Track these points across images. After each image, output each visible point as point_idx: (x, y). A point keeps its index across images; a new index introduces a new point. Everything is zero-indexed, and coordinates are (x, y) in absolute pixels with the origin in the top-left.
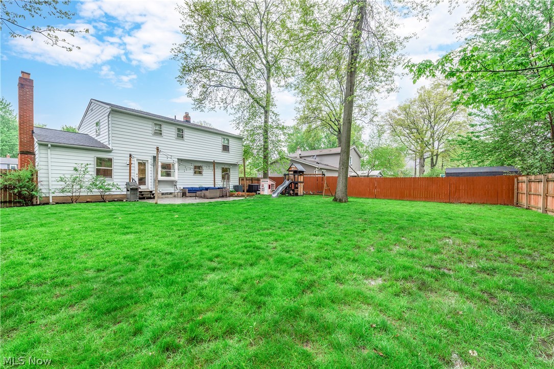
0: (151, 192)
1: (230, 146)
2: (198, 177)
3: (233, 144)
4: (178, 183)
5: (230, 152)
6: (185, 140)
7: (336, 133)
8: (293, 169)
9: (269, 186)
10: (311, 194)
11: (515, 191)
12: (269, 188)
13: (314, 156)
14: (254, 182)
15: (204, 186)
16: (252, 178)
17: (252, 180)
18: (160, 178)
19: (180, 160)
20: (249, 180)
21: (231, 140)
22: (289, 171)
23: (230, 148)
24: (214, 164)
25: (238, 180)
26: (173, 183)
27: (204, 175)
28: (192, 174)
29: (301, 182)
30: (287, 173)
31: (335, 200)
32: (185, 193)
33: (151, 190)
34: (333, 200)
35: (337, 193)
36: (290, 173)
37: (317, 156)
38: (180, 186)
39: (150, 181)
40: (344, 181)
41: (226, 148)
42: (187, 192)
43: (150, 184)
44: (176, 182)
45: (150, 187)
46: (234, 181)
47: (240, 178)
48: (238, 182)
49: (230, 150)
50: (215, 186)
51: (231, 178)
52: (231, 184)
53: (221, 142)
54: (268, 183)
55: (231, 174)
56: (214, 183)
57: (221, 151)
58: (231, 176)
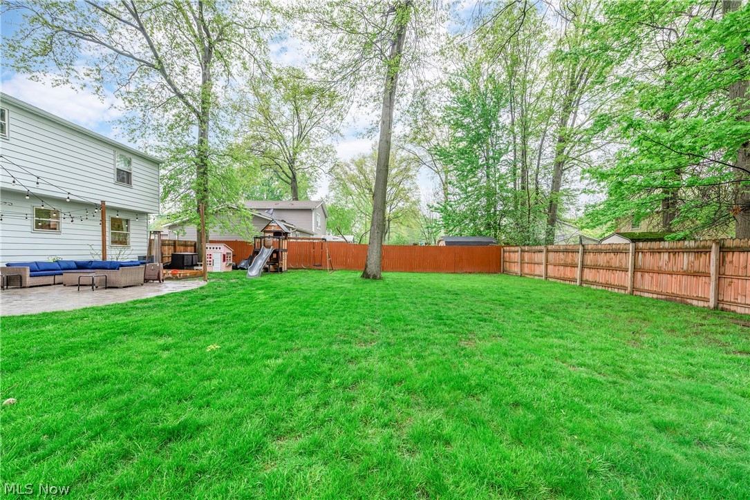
1: (133, 174)
3: (138, 170)
5: (134, 187)
6: (12, 141)
7: (290, 181)
8: (273, 229)
9: (224, 255)
10: (303, 268)
11: (502, 259)
12: (224, 261)
13: (269, 209)
14: (178, 248)
15: (65, 259)
16: (175, 242)
17: (175, 246)
20: (169, 245)
21: (134, 160)
22: (265, 232)
23: (133, 178)
24: (103, 208)
25: (146, 244)
27: (63, 231)
28: (30, 230)
29: (286, 251)
30: (262, 234)
31: (366, 276)
32: (19, 277)
34: (363, 276)
35: (369, 266)
36: (267, 235)
37: (274, 209)
40: (379, 249)
41: (124, 178)
42: (28, 273)
46: (136, 248)
48: (147, 249)
49: (133, 182)
50: (104, 258)
51: (132, 240)
52: (133, 252)
53: (112, 162)
54: (222, 251)
55: (132, 231)
56: (103, 252)
57: (112, 181)
58: (131, 235)
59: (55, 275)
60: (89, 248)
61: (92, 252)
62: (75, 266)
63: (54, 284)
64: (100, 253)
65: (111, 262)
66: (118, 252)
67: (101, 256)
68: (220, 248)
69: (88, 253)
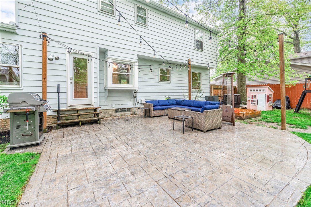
0: (95, 110)
1: (204, 42)
2: (164, 85)
3: (207, 40)
4: (138, 94)
5: (204, 51)
6: (149, 28)
15: (172, 98)
18: (111, 85)
19: (142, 59)
23: (204, 45)
25: (209, 89)
26: (131, 94)
27: (171, 81)
28: (157, 81)
32: (150, 110)
33: (95, 106)
38: (142, 98)
39: (94, 90)
41: (200, 45)
42: (152, 108)
43: (94, 95)
44: (136, 92)
45: (94, 100)
46: (205, 91)
47: (211, 86)
48: (209, 91)
49: (204, 48)
50: (190, 98)
51: (202, 86)
52: (204, 94)
53: (193, 36)
54: (267, 93)
55: (202, 81)
56: (189, 94)
57: (194, 48)
58: (202, 83)
59: (165, 109)
60: (182, 91)
61: (184, 94)
62: (175, 103)
63: (165, 115)
64: (188, 94)
65: (194, 101)
66: (196, 94)
67: (188, 96)
68: (263, 90)
69: (182, 94)
